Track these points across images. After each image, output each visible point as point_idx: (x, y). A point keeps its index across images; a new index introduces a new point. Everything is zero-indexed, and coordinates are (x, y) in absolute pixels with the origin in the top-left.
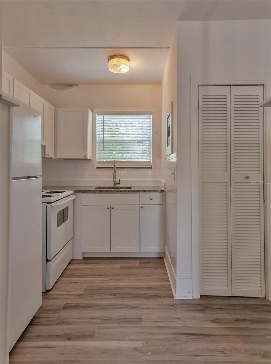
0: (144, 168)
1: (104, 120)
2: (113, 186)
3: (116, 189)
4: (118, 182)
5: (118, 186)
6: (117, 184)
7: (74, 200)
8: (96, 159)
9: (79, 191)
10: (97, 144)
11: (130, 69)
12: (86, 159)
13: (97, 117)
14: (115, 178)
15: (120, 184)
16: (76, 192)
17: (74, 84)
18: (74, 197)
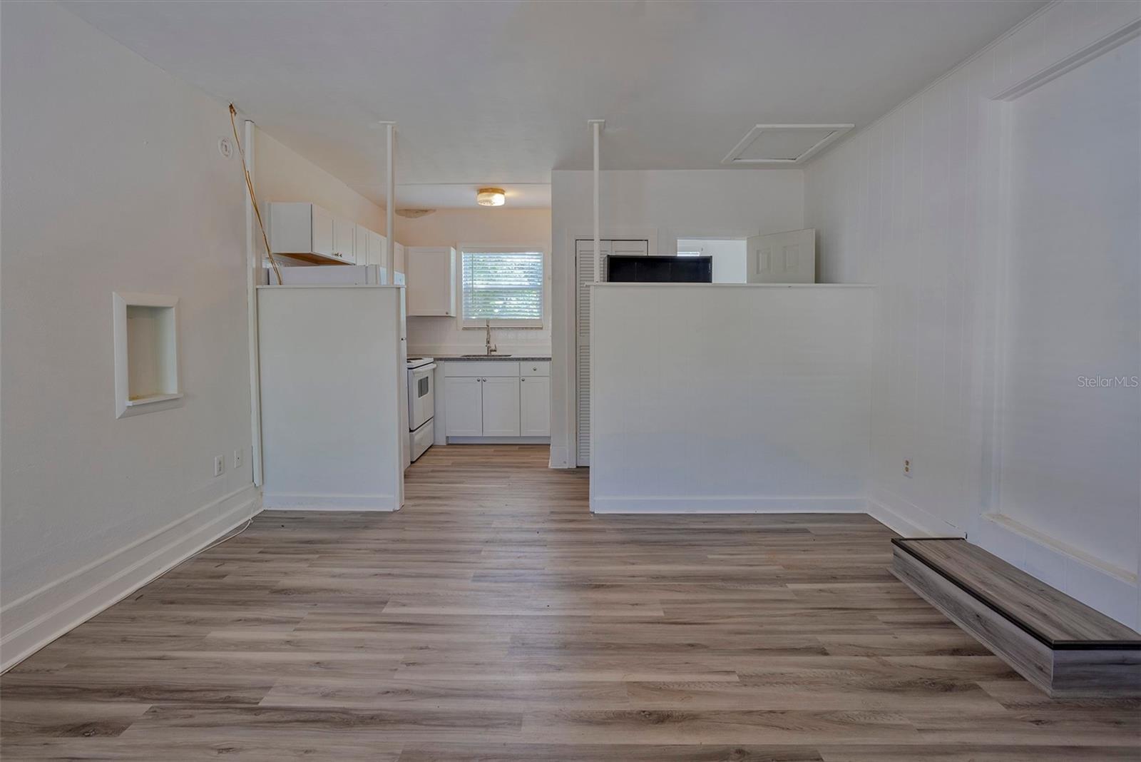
0: (532, 328)
1: (472, 261)
2: (486, 354)
3: (490, 357)
4: (493, 348)
5: (493, 353)
6: (491, 351)
7: (434, 369)
8: (462, 315)
9: (441, 359)
10: (464, 295)
11: (505, 201)
12: (447, 317)
13: (463, 256)
14: (488, 342)
15: (495, 351)
16: (436, 360)
17: (430, 210)
18: (434, 366)
